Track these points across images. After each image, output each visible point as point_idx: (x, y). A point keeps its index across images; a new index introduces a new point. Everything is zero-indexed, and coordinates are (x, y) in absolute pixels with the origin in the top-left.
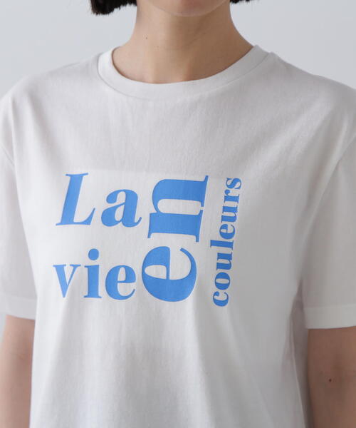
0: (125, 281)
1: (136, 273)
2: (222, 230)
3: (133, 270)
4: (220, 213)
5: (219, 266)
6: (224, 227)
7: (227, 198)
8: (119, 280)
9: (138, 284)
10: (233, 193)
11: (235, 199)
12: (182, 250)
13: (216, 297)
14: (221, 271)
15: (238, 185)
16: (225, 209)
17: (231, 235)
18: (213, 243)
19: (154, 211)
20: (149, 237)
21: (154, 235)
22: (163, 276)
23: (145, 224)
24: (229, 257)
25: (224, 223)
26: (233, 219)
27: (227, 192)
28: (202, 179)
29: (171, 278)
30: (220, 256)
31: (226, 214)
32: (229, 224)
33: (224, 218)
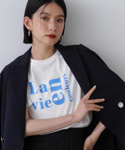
0: (49, 103)
1: (51, 101)
6: (66, 85)
7: (64, 79)
8: (48, 103)
10: (65, 77)
12: (60, 93)
13: (70, 100)
14: (69, 94)
15: (65, 75)
16: (65, 81)
17: (68, 86)
19: (51, 87)
20: (52, 93)
21: (53, 92)
25: (66, 84)
26: (67, 83)
27: (64, 77)
29: (59, 99)
30: (68, 91)
32: (67, 84)
33: (66, 83)
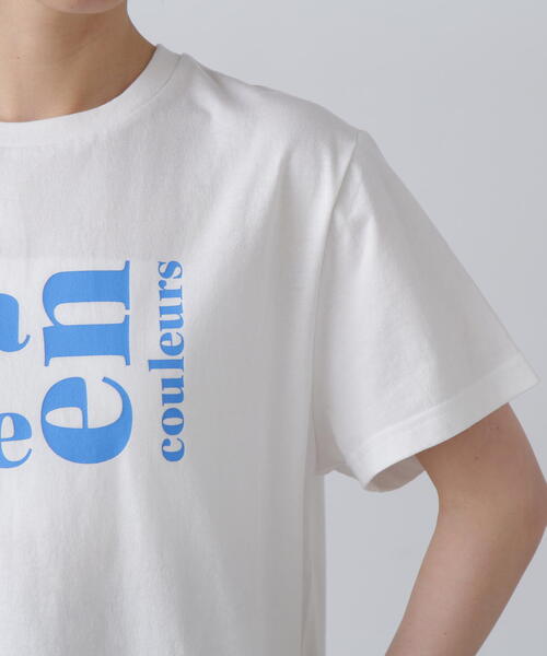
1: (31, 424)
2: (164, 343)
3: (25, 419)
4: (156, 318)
5: (166, 399)
6: (167, 337)
9: (37, 440)
10: (171, 284)
11: (177, 293)
12: (105, 380)
15: (177, 271)
16: (163, 310)
17: (179, 349)
18: (153, 364)
19: (49, 324)
20: (47, 364)
21: (54, 361)
22: (77, 423)
23: (37, 345)
24: (178, 383)
25: (165, 331)
26: (178, 324)
27: (162, 284)
28: (120, 267)
29: (92, 424)
30: (166, 383)
31: (166, 317)
32: (173, 331)
33: (163, 325)
